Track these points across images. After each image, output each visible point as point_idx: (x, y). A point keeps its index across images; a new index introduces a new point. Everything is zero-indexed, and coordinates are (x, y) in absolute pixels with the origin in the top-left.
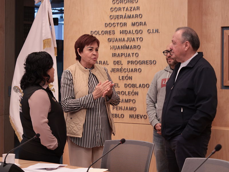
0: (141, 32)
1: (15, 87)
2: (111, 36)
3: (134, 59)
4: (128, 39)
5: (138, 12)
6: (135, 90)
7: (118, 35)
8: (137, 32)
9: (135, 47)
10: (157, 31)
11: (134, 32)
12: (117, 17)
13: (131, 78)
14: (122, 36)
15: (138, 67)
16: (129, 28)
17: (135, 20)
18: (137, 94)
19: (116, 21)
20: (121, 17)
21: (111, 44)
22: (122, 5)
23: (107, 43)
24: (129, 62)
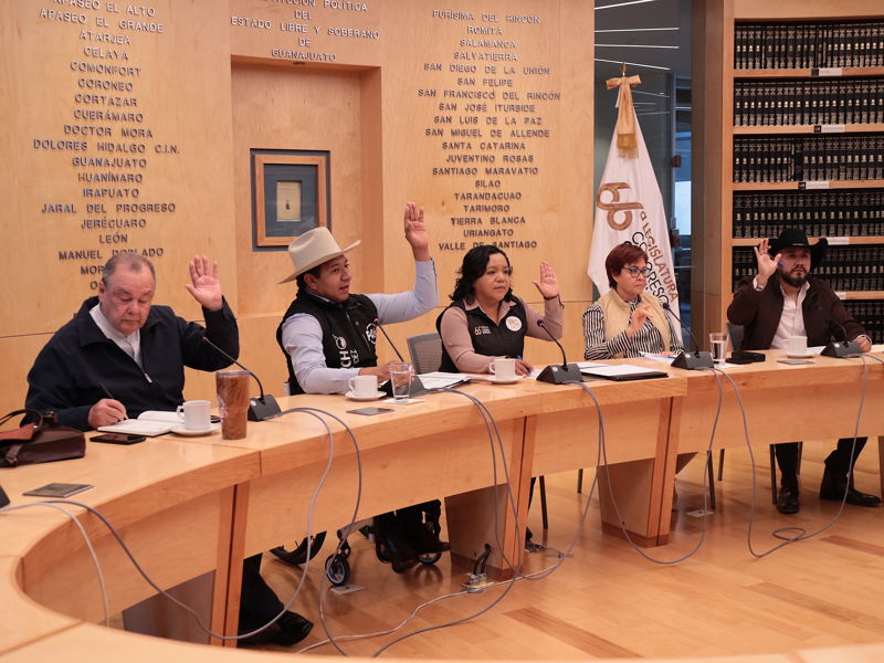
0: (141, 149)
2: (80, 154)
3: (130, 201)
4: (116, 161)
5: (133, 110)
7: (93, 153)
8: (134, 148)
9: (131, 178)
11: (127, 148)
12: (91, 115)
13: (124, 239)
14: (103, 155)
15: (139, 216)
16: (116, 139)
17: (129, 125)
19: (89, 123)
20: (100, 115)
21: (80, 170)
22: (100, 92)
23: (70, 168)
24: (119, 207)
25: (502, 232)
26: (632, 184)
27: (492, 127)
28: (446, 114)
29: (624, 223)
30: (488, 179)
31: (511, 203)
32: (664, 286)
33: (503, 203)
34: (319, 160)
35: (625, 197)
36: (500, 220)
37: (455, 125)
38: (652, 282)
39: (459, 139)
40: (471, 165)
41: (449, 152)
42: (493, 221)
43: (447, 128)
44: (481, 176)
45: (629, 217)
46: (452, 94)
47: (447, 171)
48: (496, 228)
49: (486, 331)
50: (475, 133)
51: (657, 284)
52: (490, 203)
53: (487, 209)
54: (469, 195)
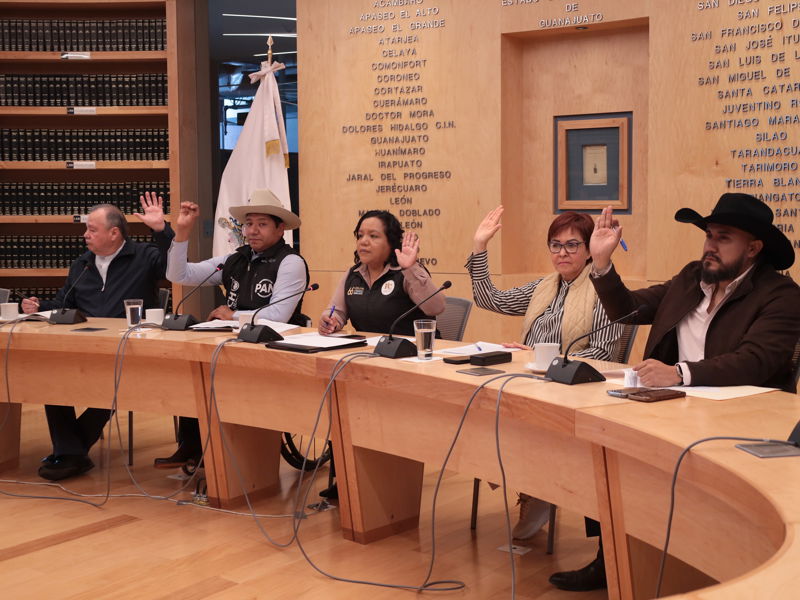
0: (425, 126)
1: (221, 220)
2: (377, 135)
3: (414, 170)
4: (405, 138)
5: (419, 95)
6: (418, 219)
7: (387, 133)
8: (419, 127)
9: (415, 151)
10: (451, 125)
11: (414, 127)
12: (386, 103)
13: (409, 201)
14: (395, 134)
15: (422, 182)
16: (405, 120)
17: (415, 108)
18: (419, 225)
19: (385, 110)
20: (393, 102)
21: (377, 147)
22: (393, 84)
23: (369, 146)
24: (406, 175)
25: (788, 197)
27: (779, 65)
28: (723, 57)
30: (771, 131)
33: (790, 160)
34: (622, 121)
36: (786, 182)
37: (735, 69)
39: (737, 85)
40: (751, 116)
41: (726, 102)
42: (777, 183)
43: (724, 74)
44: (764, 128)
46: (731, 33)
47: (723, 125)
48: (780, 191)
49: (359, 291)
50: (757, 75)
52: (774, 161)
53: (771, 168)
54: (748, 152)
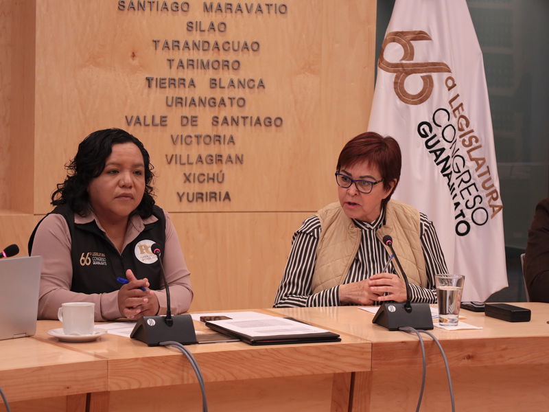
25: (227, 102)
26: (434, 35)
29: (420, 94)
30: (206, 20)
31: (243, 57)
32: (483, 193)
33: (231, 57)
35: (422, 52)
36: (225, 83)
38: (464, 185)
42: (214, 83)
44: (197, 14)
45: (428, 83)
47: (141, 6)
48: (218, 94)
49: (100, 261)
51: (472, 189)
52: (210, 56)
53: (204, 66)
54: (176, 44)
